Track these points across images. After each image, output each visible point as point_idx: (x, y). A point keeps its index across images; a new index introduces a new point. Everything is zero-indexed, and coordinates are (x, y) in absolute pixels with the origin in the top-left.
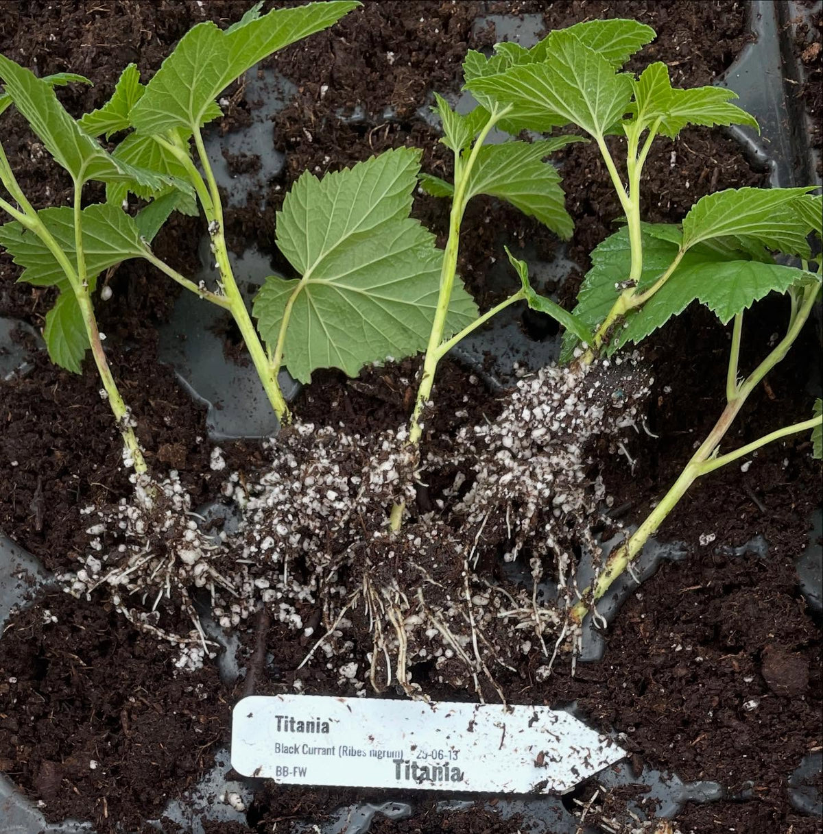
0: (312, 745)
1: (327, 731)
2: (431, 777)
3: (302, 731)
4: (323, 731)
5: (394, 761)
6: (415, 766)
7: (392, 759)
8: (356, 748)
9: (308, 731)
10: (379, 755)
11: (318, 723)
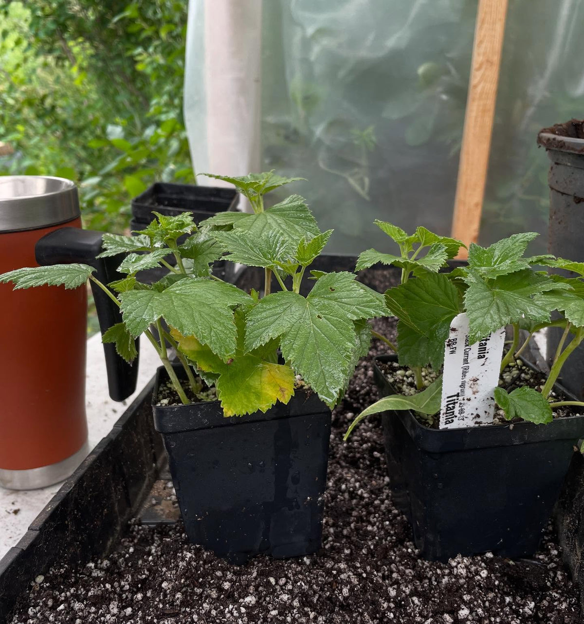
0: (470, 353)
1: (479, 358)
2: (448, 412)
3: (480, 346)
4: (478, 356)
5: (458, 393)
6: (454, 403)
7: (460, 392)
8: (467, 374)
9: (479, 349)
10: (463, 385)
11: (485, 353)
